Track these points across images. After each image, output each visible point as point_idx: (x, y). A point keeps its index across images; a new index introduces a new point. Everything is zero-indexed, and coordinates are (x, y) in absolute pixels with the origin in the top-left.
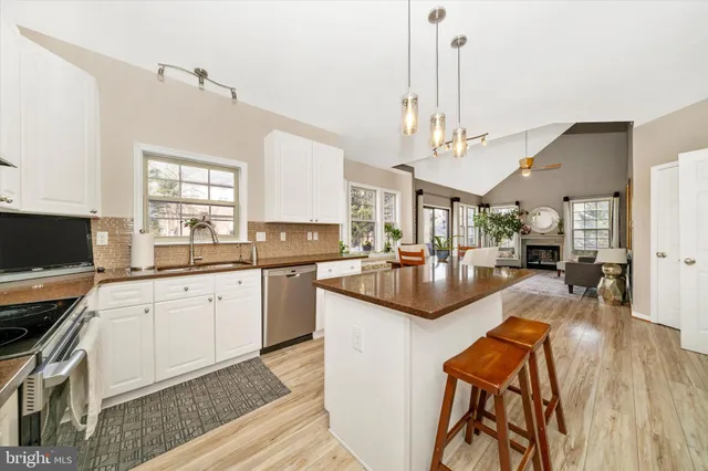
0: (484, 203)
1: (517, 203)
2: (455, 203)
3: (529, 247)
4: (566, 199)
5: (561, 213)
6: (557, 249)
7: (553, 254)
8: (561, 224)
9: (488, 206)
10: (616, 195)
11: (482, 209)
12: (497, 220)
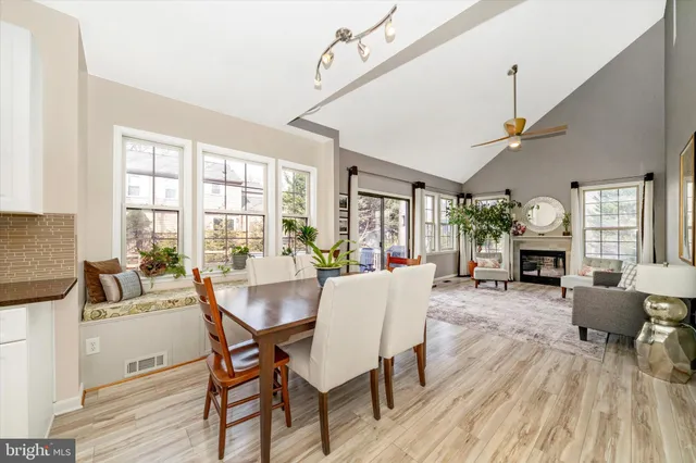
0: (465, 191)
1: (508, 192)
2: (418, 191)
3: (523, 253)
4: (575, 185)
5: (567, 205)
6: (562, 255)
7: (556, 262)
8: (567, 222)
9: (469, 196)
10: (649, 177)
11: (462, 200)
12: (481, 215)
